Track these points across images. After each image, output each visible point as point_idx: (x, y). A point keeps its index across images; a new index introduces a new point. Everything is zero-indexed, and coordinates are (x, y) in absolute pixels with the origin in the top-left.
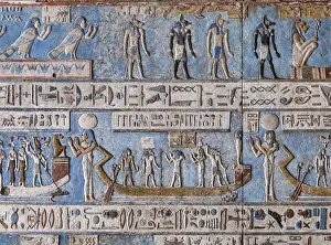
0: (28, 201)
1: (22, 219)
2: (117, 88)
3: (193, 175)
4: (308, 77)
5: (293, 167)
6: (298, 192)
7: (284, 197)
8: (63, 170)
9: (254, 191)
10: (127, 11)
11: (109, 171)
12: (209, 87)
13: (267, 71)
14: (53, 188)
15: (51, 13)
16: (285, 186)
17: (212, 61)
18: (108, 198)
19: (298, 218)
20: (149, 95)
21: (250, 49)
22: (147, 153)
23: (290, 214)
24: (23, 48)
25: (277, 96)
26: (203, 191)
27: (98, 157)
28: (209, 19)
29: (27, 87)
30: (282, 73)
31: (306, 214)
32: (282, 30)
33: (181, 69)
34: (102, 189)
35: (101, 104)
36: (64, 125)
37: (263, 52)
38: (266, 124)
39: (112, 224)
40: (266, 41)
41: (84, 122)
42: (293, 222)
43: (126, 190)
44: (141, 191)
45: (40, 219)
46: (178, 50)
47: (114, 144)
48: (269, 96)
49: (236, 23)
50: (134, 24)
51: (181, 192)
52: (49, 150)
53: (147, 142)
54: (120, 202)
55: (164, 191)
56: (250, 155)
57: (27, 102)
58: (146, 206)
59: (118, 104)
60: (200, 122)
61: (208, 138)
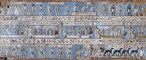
0: (85, 38)
1: (84, 42)
2: (101, 17)
3: (115, 34)
4: (137, 15)
5: (134, 32)
6: (136, 37)
7: (133, 38)
9: (127, 37)
10: (103, 3)
11: (100, 33)
12: (119, 17)
13: (130, 14)
14: (89, 36)
16: (133, 36)
17: (119, 12)
18: (100, 38)
19: (135, 42)
20: (107, 19)
21: (126, 10)
22: (107, 30)
23: (134, 41)
24: (83, 10)
26: (118, 37)
27: (98, 30)
28: (119, 4)
29: (84, 17)
30: (132, 15)
31: (137, 41)
32: (132, 7)
33: (113, 14)
34: (99, 36)
35: (98, 20)
36: (91, 24)
37: (129, 11)
38: (129, 24)
39: (101, 43)
40: (129, 9)
41: (95, 24)
42: (134, 43)
43: (103, 37)
44: (106, 37)
45: (87, 42)
46: (113, 10)
47: (100, 28)
48: (130, 19)
49: (124, 5)
50: (104, 5)
51: (113, 37)
52: (88, 29)
53: (107, 28)
54: (102, 39)
55: (110, 37)
56: (126, 30)
57: (84, 20)
58: (107, 39)
59: (101, 20)
60: (117, 24)
61: (119, 27)
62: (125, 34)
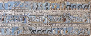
0: (20, 23)
1: (19, 25)
2: (30, 11)
3: (38, 20)
4: (51, 9)
5: (50, 19)
6: (50, 22)
8: (24, 20)
9: (45, 22)
10: (31, 2)
11: (29, 20)
12: (40, 11)
13: (47, 9)
14: (23, 22)
15: (22, 2)
16: (49, 21)
17: (41, 8)
19: (50, 25)
20: (33, 11)
21: (45, 6)
22: (33, 18)
23: (49, 24)
24: (19, 6)
25: (48, 12)
26: (40, 22)
27: (28, 18)
28: (40, 3)
29: (20, 11)
30: (49, 9)
31: (51, 24)
32: (49, 4)
33: (37, 9)
34: (28, 22)
35: (28, 12)
36: (24, 15)
37: (46, 7)
38: (47, 15)
39: (29, 26)
41: (26, 14)
42: (49, 25)
44: (32, 22)
45: (21, 25)
46: (37, 6)
48: (47, 12)
49: (43, 3)
50: (32, 4)
51: (37, 22)
52: (22, 17)
53: (33, 17)
54: (30, 23)
55: (35, 22)
56: (45, 18)
58: (33, 24)
60: (39, 14)
61: (40, 16)
62: (44, 21)
